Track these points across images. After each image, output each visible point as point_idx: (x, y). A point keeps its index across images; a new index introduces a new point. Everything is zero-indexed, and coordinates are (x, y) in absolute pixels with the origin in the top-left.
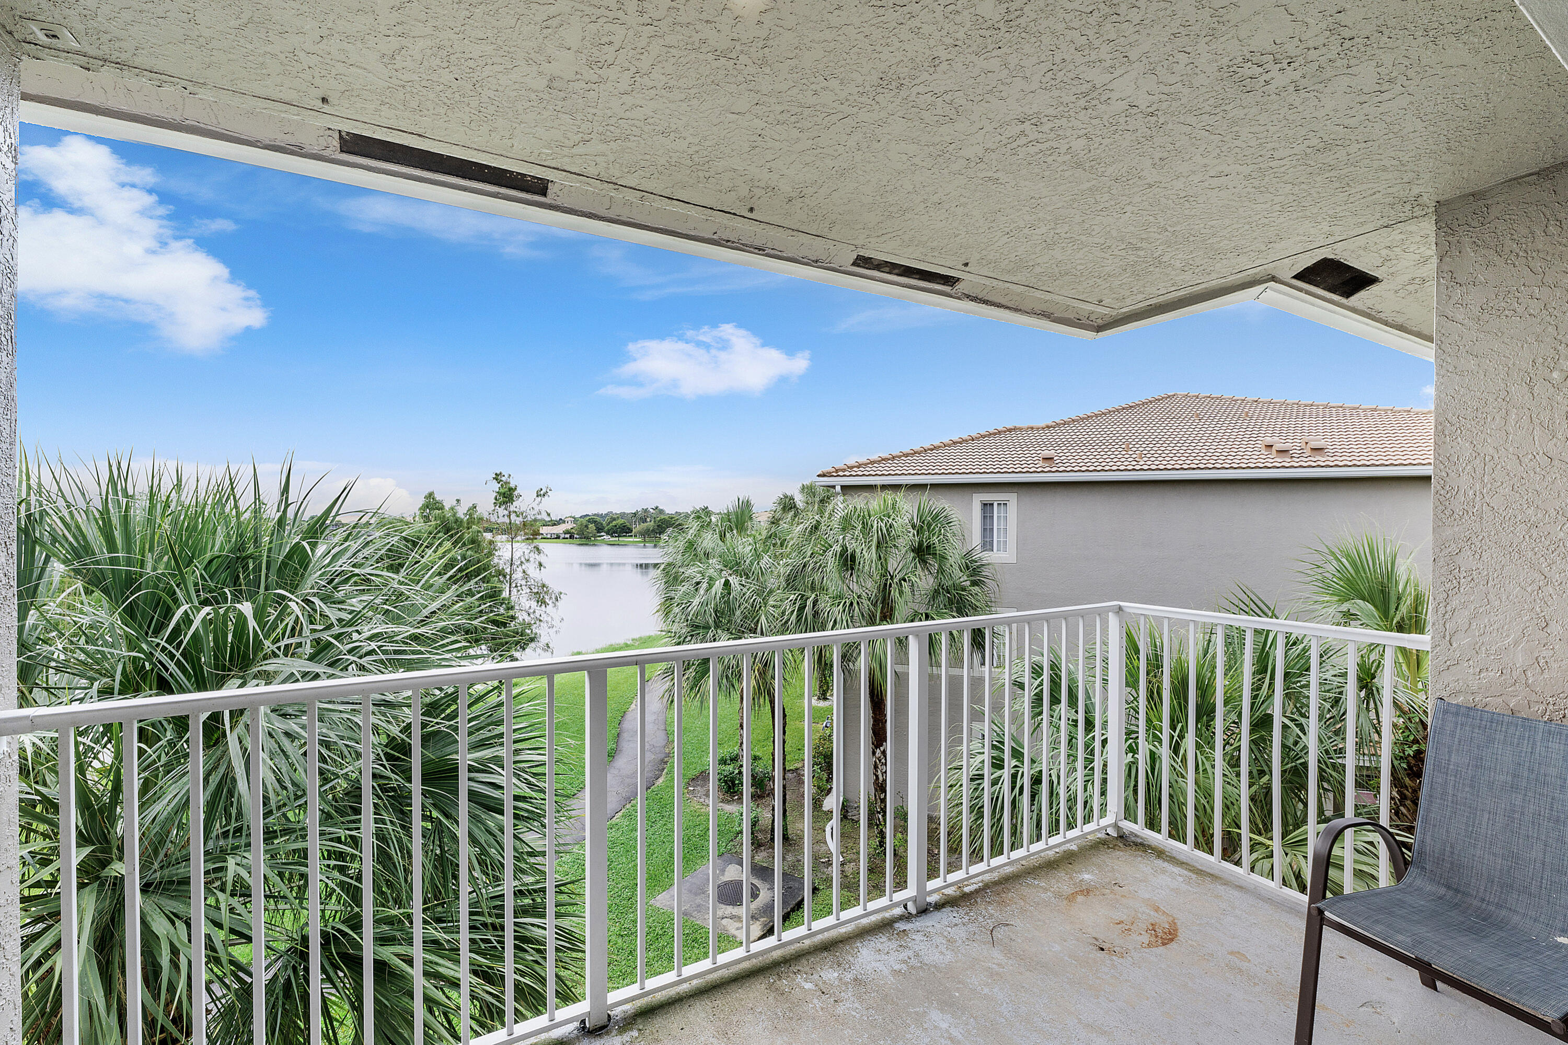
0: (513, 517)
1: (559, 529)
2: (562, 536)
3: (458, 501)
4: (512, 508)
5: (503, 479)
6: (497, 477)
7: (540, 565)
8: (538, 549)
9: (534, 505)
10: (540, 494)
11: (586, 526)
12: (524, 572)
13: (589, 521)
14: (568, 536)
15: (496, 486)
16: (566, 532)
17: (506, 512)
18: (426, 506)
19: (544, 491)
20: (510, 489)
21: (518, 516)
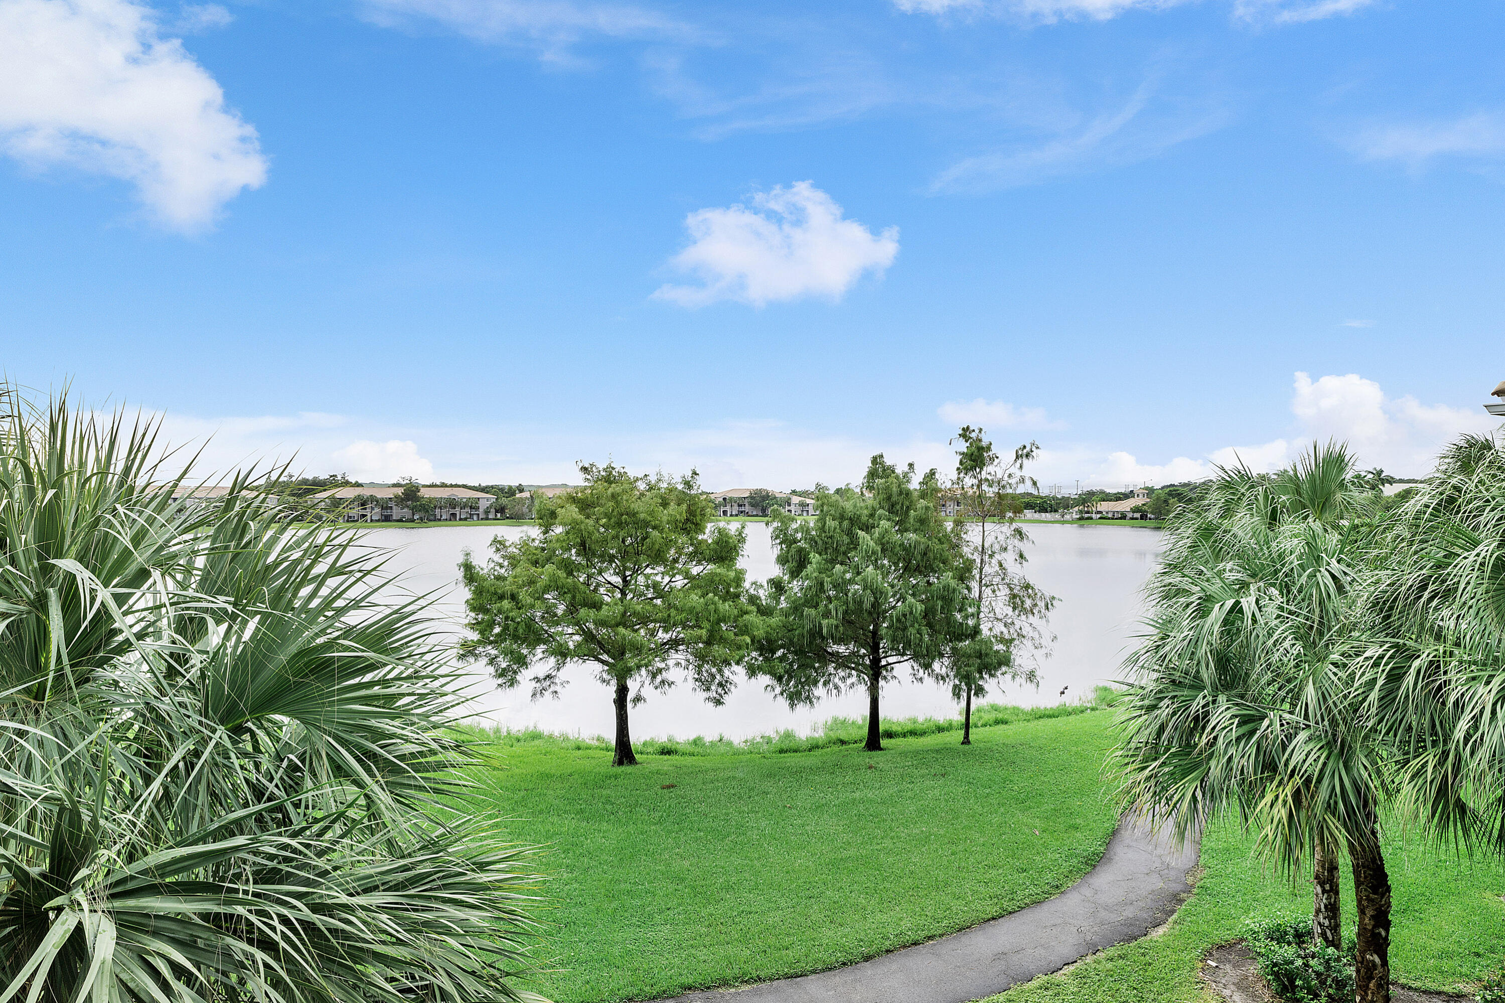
0: (985, 487)
1: (1125, 506)
2: (1130, 515)
3: (911, 465)
4: (984, 475)
5: (973, 435)
6: (965, 433)
7: (1021, 556)
8: (1020, 533)
9: (1015, 470)
10: (1023, 454)
11: (1166, 501)
12: (1001, 565)
13: (1170, 494)
14: (1138, 515)
15: (963, 446)
16: (1136, 510)
17: (975, 481)
18: (872, 475)
19: (1028, 449)
20: (981, 449)
21: (990, 486)
